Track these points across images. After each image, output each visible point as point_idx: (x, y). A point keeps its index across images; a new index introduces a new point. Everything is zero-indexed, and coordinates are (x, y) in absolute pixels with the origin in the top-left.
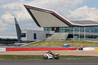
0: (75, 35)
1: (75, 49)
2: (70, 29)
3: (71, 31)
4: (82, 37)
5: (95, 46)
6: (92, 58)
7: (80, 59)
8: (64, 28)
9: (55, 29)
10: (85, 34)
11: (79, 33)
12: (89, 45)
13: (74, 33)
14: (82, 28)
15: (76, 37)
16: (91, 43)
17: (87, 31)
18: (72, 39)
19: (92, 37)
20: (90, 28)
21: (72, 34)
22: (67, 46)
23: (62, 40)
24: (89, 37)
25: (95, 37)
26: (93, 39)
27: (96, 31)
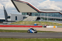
0: (42, 18)
1: (41, 27)
2: (38, 14)
4: (46, 19)
5: (54, 25)
6: (52, 32)
8: (35, 14)
9: (29, 14)
10: (48, 17)
11: (44, 17)
12: (50, 24)
14: (46, 14)
17: (49, 16)
19: (52, 19)
20: (51, 13)
21: (39, 17)
22: (36, 25)
23: (33, 21)
25: (54, 19)
26: (53, 21)
27: (55, 16)
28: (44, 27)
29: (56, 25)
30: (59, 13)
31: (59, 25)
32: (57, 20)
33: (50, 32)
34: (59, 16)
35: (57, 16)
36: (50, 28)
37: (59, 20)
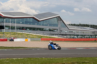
0: (6, 26)
1: (6, 40)
2: (1, 20)
3: (2, 22)
4: (13, 28)
7: (11, 49)
10: (16, 25)
11: (10, 24)
12: (20, 36)
13: (5, 24)
14: (13, 20)
15: (7, 28)
16: (21, 34)
17: (18, 23)
18: (2, 30)
19: (23, 28)
21: (3, 25)
25: (26, 28)
26: (23, 31)
27: (26, 23)
28: (10, 40)
29: (30, 37)
30: (33, 18)
31: (33, 37)
32: (31, 29)
33: (19, 47)
34: (33, 23)
35: (30, 23)
36: (19, 41)
37: (34, 29)
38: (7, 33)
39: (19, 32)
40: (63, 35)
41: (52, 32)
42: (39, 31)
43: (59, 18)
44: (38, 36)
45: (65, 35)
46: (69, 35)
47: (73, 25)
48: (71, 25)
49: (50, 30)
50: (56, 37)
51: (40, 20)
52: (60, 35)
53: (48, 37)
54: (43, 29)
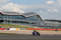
2: (2, 16)
3: (2, 18)
4: (9, 22)
5: (17, 28)
10: (11, 20)
11: (7, 19)
13: (4, 19)
14: (9, 17)
15: (5, 22)
16: (14, 25)
17: (12, 18)
18: (3, 23)
19: (15, 22)
20: (14, 16)
21: (3, 20)
24: (13, 22)
25: (17, 22)
26: (16, 23)
27: (18, 18)
28: (7, 29)
29: (19, 28)
30: (22, 15)
32: (20, 22)
33: (13, 34)
37: (22, 22)
38: (6, 25)
39: (13, 24)
40: (40, 26)
41: (33, 25)
42: (25, 24)
43: (38, 16)
44: (25, 27)
45: (42, 26)
46: (44, 26)
47: (47, 20)
48: (46, 20)
49: (32, 23)
50: (36, 27)
51: (26, 17)
52: (38, 26)
53: (31, 27)
54: (28, 22)
